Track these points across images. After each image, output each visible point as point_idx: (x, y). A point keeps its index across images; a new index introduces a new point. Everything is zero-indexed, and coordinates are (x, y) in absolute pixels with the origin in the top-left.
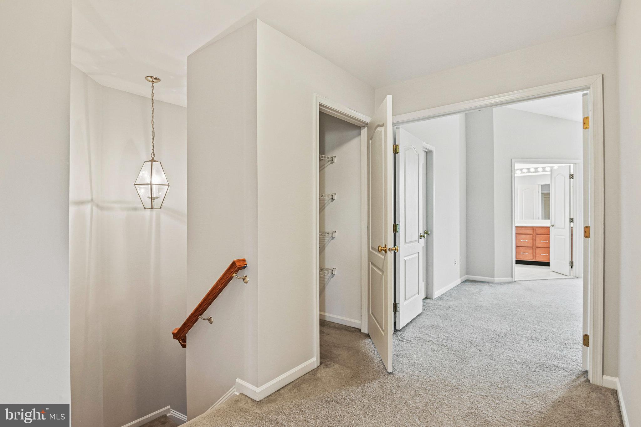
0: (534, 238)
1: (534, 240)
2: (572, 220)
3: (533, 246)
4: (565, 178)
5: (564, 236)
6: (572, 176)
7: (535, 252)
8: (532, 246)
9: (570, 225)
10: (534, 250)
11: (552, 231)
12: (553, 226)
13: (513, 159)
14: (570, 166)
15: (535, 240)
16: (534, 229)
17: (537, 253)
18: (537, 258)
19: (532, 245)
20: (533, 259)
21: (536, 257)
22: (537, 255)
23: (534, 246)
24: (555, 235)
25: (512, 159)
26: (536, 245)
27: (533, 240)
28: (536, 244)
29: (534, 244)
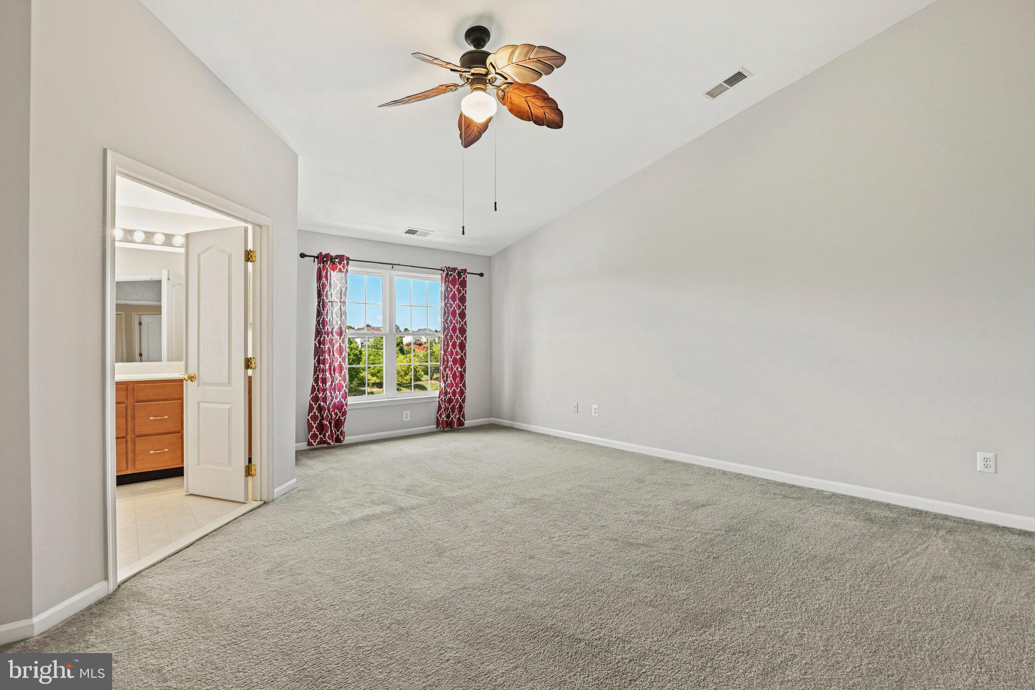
0: (129, 411)
1: (129, 418)
2: (248, 364)
3: (127, 434)
4: (230, 257)
5: (229, 403)
6: (249, 256)
7: (134, 450)
8: (124, 435)
9: (246, 373)
10: (129, 444)
11: (191, 392)
12: (191, 378)
13: (108, 151)
14: (246, 230)
15: (133, 418)
16: (129, 388)
17: (137, 452)
18: (137, 463)
19: (124, 431)
20: (127, 468)
21: (134, 462)
22: (139, 457)
23: (129, 432)
24: (199, 403)
25: (105, 151)
26: (136, 430)
27: (126, 417)
28: (137, 427)
29: (129, 429)
